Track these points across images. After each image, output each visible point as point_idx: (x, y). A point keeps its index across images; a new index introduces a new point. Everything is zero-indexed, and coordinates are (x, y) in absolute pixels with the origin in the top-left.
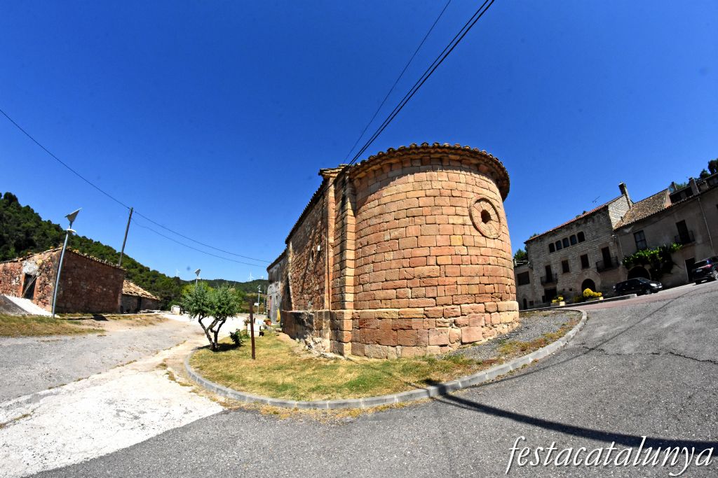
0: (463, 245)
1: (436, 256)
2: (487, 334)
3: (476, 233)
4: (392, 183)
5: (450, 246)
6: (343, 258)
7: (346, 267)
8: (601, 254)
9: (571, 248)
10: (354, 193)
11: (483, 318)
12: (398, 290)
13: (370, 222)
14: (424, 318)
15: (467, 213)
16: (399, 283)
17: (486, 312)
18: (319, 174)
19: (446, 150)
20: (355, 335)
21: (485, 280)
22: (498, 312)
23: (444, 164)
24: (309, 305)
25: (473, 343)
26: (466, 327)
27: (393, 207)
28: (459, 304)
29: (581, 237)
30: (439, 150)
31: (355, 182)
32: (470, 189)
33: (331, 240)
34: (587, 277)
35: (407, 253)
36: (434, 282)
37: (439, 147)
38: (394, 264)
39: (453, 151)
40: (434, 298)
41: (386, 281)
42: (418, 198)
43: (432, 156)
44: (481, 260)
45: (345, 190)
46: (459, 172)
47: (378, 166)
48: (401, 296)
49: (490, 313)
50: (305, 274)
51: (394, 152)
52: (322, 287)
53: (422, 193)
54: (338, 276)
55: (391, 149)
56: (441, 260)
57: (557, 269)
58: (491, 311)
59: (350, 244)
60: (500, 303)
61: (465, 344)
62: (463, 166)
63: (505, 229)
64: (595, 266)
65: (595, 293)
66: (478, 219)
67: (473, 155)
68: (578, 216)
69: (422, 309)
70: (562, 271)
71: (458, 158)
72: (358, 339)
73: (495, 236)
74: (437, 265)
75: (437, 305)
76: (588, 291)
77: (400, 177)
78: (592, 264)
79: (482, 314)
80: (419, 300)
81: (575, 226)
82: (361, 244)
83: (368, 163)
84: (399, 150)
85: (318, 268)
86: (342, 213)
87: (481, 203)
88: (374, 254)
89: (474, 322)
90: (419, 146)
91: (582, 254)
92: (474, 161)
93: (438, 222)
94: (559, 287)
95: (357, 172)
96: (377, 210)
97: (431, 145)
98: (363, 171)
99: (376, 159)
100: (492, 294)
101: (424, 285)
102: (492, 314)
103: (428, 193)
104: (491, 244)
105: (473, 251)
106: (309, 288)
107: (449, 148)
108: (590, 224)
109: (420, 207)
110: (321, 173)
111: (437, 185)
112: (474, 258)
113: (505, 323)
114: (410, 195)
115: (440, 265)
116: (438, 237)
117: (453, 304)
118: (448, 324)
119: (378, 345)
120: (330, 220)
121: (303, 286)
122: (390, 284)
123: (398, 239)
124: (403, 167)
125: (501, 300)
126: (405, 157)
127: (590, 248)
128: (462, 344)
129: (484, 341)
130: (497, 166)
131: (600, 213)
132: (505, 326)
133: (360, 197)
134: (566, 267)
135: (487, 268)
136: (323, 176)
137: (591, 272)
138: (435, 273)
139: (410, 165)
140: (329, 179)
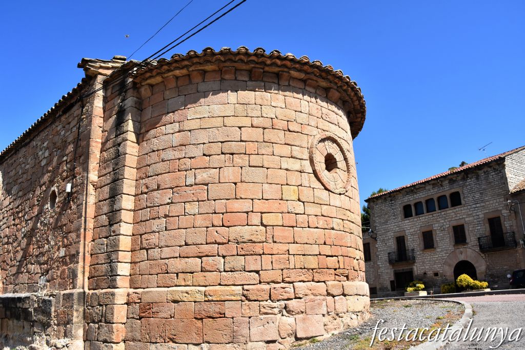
0: (299, 200)
1: (262, 213)
2: (330, 326)
3: (317, 185)
4: (202, 100)
5: (282, 200)
6: (116, 207)
7: (121, 221)
8: (487, 225)
9: (437, 213)
10: (140, 107)
11: (324, 303)
12: (204, 259)
13: (163, 155)
14: (242, 301)
15: (306, 156)
16: (206, 249)
17: (329, 294)
18: (79, 66)
19: (288, 63)
20: (132, 329)
21: (327, 250)
22: (344, 295)
23: (281, 83)
24: (42, 282)
25: (312, 339)
26: (301, 316)
27: (203, 137)
28: (292, 283)
29: (456, 200)
30: (279, 62)
31: (143, 90)
32: (313, 123)
33: (93, 176)
34: (462, 258)
35: (219, 206)
36: (258, 249)
37: (279, 57)
38: (199, 221)
39: (297, 66)
40: (257, 272)
41: (186, 244)
42: (240, 128)
43: (267, 69)
44: (321, 223)
45: (123, 100)
46: (300, 96)
47: (184, 71)
48: (208, 268)
49: (334, 296)
50: (33, 229)
51: (213, 54)
52: (73, 252)
53: (246, 122)
54: (104, 234)
55: (210, 48)
56: (268, 219)
57: (414, 243)
58: (335, 293)
59: (128, 186)
60: (346, 283)
61: (301, 339)
62: (307, 88)
63: (354, 182)
64: (476, 242)
65: (477, 282)
66: (321, 166)
67: (324, 74)
68: (453, 168)
69: (240, 287)
70: (422, 246)
71: (302, 76)
72: (138, 336)
73: (342, 191)
74: (262, 224)
75: (260, 283)
76: (465, 278)
77: (216, 92)
78: (471, 239)
79: (322, 297)
80: (236, 274)
81: (447, 182)
82: (147, 188)
83: (169, 64)
84: (221, 53)
85: (64, 220)
86: (117, 136)
87: (326, 143)
88: (168, 204)
89: (312, 308)
90: (251, 51)
91: (455, 223)
92: (324, 84)
93: (266, 166)
94: (418, 269)
95: (148, 75)
96: (177, 139)
97: (267, 53)
98: (158, 74)
99: (183, 60)
100: (335, 269)
101: (243, 253)
102: (336, 298)
103: (256, 122)
104: (336, 200)
105: (311, 209)
106: (43, 254)
107: (293, 60)
108: (471, 182)
109: (241, 141)
110: (84, 64)
111: (269, 112)
112: (313, 220)
113: (353, 313)
114: (229, 121)
115: (265, 226)
116: (266, 186)
117: (283, 281)
118: (276, 311)
119: (171, 344)
120: (93, 144)
121: (25, 250)
122: (192, 250)
123: (207, 185)
124: (222, 79)
125: (348, 279)
126: (228, 64)
127: (469, 215)
128: (297, 339)
129: (327, 336)
130: (353, 94)
131: (490, 167)
132: (354, 316)
133: (148, 114)
134: (428, 241)
135: (330, 234)
136: (86, 70)
137: (469, 251)
138: (259, 236)
139: (232, 76)
140: (96, 77)
